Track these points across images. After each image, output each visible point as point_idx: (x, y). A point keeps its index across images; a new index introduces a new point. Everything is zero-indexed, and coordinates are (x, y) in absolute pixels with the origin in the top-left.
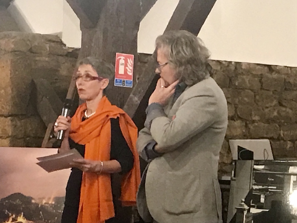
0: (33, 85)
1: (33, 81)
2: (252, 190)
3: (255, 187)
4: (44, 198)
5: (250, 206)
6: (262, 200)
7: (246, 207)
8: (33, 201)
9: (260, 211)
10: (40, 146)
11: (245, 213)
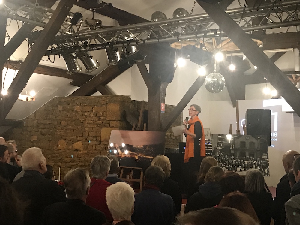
0: (124, 111)
1: (124, 110)
2: (218, 143)
3: (219, 142)
4: (138, 146)
5: (218, 147)
6: (222, 145)
7: (217, 147)
8: (134, 146)
9: (221, 148)
10: (131, 130)
11: (217, 149)
